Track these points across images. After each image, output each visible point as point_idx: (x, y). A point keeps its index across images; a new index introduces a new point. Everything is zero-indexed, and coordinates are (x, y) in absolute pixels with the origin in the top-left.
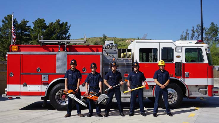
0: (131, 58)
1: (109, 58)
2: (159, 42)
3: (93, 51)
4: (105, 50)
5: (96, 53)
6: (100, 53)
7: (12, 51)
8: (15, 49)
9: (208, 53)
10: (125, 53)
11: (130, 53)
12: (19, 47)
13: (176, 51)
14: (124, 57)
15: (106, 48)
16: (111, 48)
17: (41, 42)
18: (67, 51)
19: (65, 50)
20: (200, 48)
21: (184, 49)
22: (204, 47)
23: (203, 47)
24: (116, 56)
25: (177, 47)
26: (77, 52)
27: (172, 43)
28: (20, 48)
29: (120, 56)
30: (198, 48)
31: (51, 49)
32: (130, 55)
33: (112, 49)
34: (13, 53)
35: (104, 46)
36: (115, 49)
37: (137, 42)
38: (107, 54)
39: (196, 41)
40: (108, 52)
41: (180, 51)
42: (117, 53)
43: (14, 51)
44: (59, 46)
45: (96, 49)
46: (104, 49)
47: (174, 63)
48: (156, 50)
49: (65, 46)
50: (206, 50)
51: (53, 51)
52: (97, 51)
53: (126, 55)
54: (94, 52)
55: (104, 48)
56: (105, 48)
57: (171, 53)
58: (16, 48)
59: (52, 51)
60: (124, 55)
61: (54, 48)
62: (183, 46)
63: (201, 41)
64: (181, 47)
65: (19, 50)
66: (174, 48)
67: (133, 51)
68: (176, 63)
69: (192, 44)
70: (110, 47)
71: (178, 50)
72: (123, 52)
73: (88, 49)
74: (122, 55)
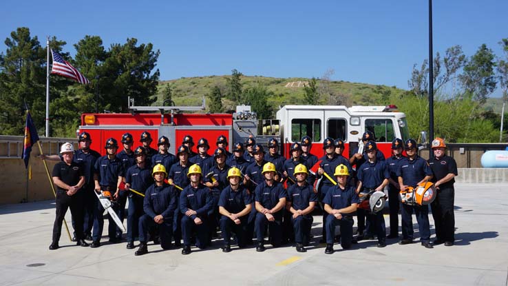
0: (278, 134)
1: (242, 134)
2: (324, 110)
3: (216, 124)
4: (236, 122)
5: (221, 127)
6: (228, 127)
7: (84, 124)
8: (91, 121)
9: (402, 126)
10: (269, 127)
11: (277, 126)
12: (96, 117)
13: (350, 124)
14: (267, 133)
15: (238, 119)
16: (246, 119)
17: (132, 110)
18: (175, 125)
19: (172, 123)
20: (389, 118)
21: (363, 120)
22: (396, 116)
23: (394, 116)
24: (255, 132)
25: (352, 116)
26: (191, 125)
27: (344, 110)
28: (99, 119)
29: (260, 132)
30: (386, 118)
31: (148, 120)
32: (277, 130)
33: (248, 120)
34: (87, 127)
35: (234, 115)
36: (252, 120)
37: (288, 109)
38: (240, 129)
39: (384, 107)
40: (241, 124)
41: (357, 123)
42: (255, 127)
43: (89, 124)
44: (162, 116)
45: (221, 120)
46: (234, 121)
47: (348, 142)
48: (318, 122)
49: (172, 116)
50: (399, 121)
51: (152, 124)
52: (224, 124)
53: (271, 130)
54: (218, 125)
55: (234, 119)
56: (236, 118)
57: (343, 127)
58: (92, 119)
59: (149, 123)
60: (268, 130)
61: (152, 119)
62: (362, 116)
63: (392, 108)
64: (359, 117)
65: (96, 123)
66: (347, 118)
67: (281, 123)
68: (350, 143)
69: (377, 111)
70: (244, 117)
71: (355, 121)
72: (266, 125)
73: (209, 120)
74: (265, 129)
